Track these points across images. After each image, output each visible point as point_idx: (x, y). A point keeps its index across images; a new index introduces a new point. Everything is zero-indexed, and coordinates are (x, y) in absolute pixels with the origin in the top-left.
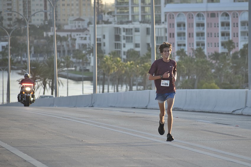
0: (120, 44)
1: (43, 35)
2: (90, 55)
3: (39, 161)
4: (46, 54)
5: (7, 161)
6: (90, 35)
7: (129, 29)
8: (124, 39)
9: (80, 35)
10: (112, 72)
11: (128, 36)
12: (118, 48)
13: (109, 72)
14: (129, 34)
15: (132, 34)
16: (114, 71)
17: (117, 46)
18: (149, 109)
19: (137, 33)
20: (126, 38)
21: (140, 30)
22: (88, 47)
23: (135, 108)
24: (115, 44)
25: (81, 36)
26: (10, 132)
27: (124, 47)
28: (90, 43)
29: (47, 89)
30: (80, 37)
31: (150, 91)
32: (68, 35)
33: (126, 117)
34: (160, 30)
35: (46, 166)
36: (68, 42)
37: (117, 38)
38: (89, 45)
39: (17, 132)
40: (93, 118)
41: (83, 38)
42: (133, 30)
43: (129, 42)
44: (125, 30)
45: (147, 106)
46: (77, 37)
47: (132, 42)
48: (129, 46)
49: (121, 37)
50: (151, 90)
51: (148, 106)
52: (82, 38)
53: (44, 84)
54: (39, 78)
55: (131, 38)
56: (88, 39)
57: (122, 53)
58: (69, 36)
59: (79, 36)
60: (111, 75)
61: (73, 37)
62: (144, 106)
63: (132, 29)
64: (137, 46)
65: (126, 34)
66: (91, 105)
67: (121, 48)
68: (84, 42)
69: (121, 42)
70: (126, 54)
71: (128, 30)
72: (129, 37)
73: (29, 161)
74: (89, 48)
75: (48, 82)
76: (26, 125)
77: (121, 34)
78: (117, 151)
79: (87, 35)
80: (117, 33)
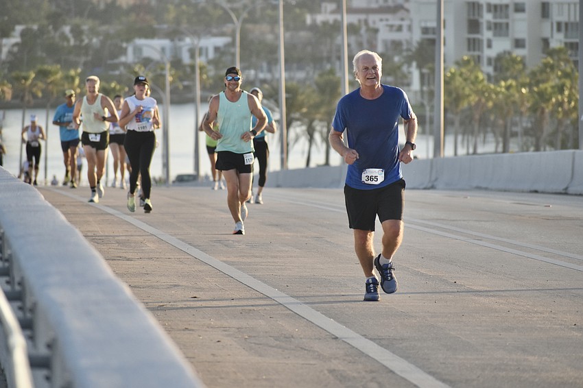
0: (480, 42)
1: (304, 21)
2: (410, 65)
3: (371, 339)
4: (312, 65)
5: (292, 337)
6: (411, 20)
7: (501, 6)
8: (489, 28)
9: (387, 20)
10: (464, 105)
11: (498, 21)
12: (474, 50)
13: (457, 106)
14: (501, 18)
15: (507, 17)
16: (469, 104)
17: (473, 44)
18: (572, 195)
19: (519, 16)
20: (493, 26)
21: (527, 8)
22: (405, 47)
23: (536, 192)
24: (469, 40)
25: (390, 22)
26: (276, 257)
27: (489, 46)
28: (411, 38)
29: (316, 144)
30: (387, 25)
31: (574, 153)
32: (360, 21)
33: (536, 217)
34: (572, 7)
35: (392, 354)
36: (361, 36)
37: (474, 26)
38: (409, 43)
39: (291, 257)
40: (457, 220)
41: (395, 28)
42: (511, 8)
43: (500, 35)
44: (492, 9)
45: (566, 189)
46: (381, 26)
47: (507, 35)
48: (501, 45)
49: (482, 23)
50: (577, 151)
51: (569, 189)
52: (391, 26)
53: (309, 134)
54: (297, 120)
55: (504, 26)
56: (405, 29)
57: (485, 61)
58: (363, 23)
59: (384, 23)
60: (463, 111)
61: (371, 25)
62: (561, 188)
63: (507, 6)
64: (519, 43)
65: (495, 17)
66: (430, 185)
67: (480, 49)
68: (396, 36)
69: (482, 35)
70: (493, 63)
71: (498, 9)
72: (501, 24)
73: (345, 338)
74: (408, 50)
75: (318, 128)
76: (306, 237)
77: (482, 17)
78: (554, 314)
79: (402, 19)
80: (474, 15)
